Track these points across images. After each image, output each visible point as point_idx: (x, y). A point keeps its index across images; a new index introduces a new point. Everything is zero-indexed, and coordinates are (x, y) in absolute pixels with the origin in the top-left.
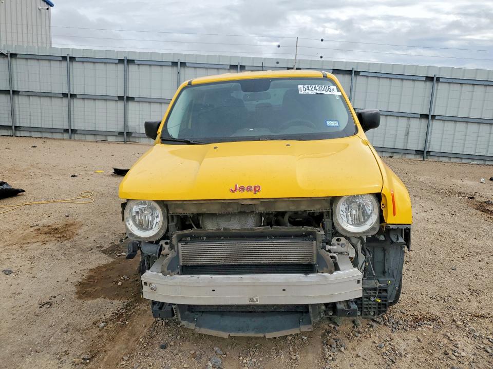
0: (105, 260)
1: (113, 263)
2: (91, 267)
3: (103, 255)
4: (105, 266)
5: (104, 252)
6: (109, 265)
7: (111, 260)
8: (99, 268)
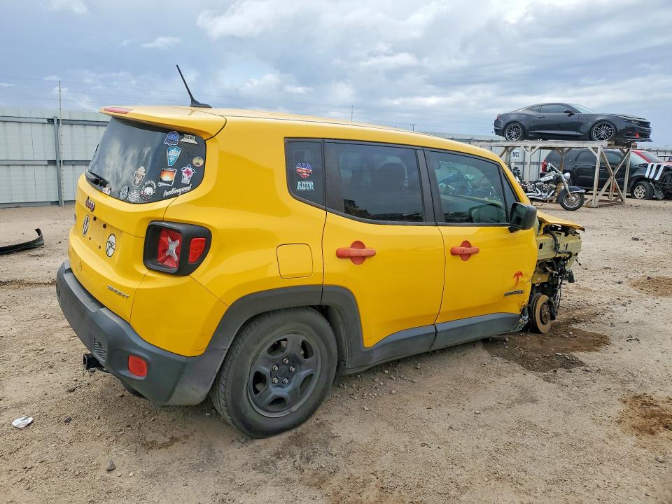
0: (581, 356)
1: (572, 351)
2: (597, 353)
3: (583, 360)
4: (582, 350)
5: (582, 364)
6: (578, 350)
7: (575, 354)
8: (589, 350)
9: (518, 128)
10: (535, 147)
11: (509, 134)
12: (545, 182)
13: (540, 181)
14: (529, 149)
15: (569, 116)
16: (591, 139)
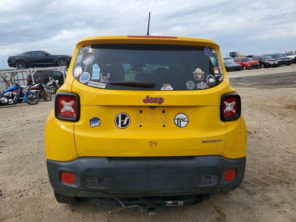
9: (22, 63)
10: (34, 71)
11: (18, 66)
12: (49, 86)
13: (47, 85)
14: (32, 72)
15: (46, 56)
16: (58, 65)
